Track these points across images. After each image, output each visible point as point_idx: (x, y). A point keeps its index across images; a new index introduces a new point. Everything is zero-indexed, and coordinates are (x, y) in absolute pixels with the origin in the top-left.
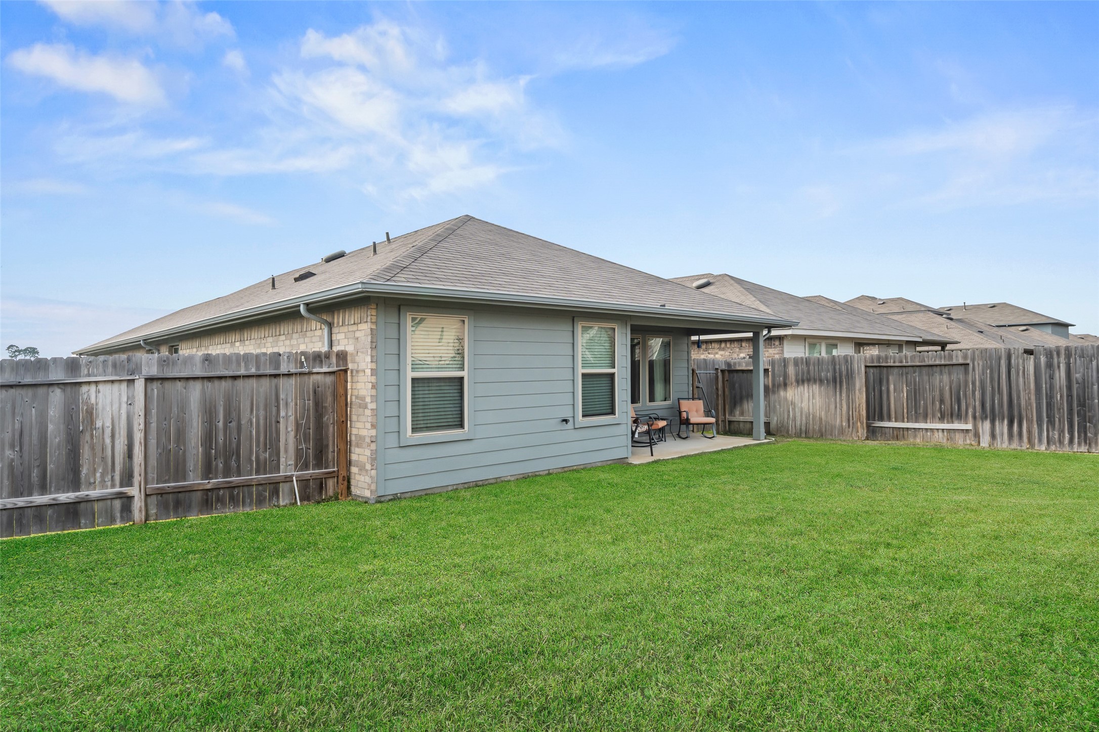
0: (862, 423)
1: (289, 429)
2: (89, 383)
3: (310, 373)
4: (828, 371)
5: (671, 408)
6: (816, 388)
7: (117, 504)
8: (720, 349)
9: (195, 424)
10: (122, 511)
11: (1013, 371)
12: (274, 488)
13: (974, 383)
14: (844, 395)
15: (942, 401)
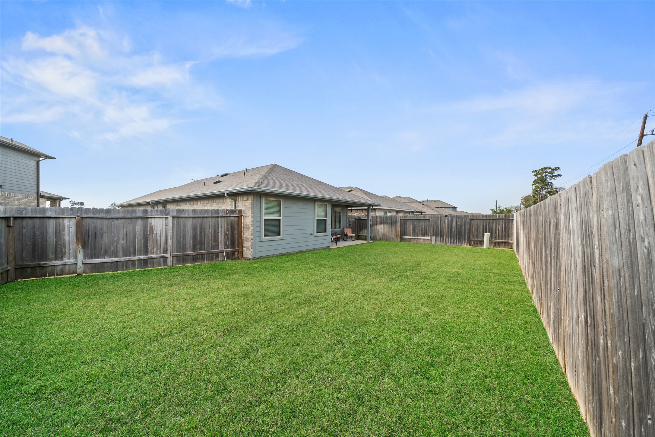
0: (399, 237)
1: (222, 235)
2: (151, 218)
3: (230, 217)
4: (389, 220)
5: (341, 231)
6: (386, 225)
7: (162, 260)
8: (356, 212)
9: (189, 233)
10: (163, 262)
11: (442, 222)
12: (217, 254)
13: (431, 225)
14: (394, 228)
15: (422, 230)
